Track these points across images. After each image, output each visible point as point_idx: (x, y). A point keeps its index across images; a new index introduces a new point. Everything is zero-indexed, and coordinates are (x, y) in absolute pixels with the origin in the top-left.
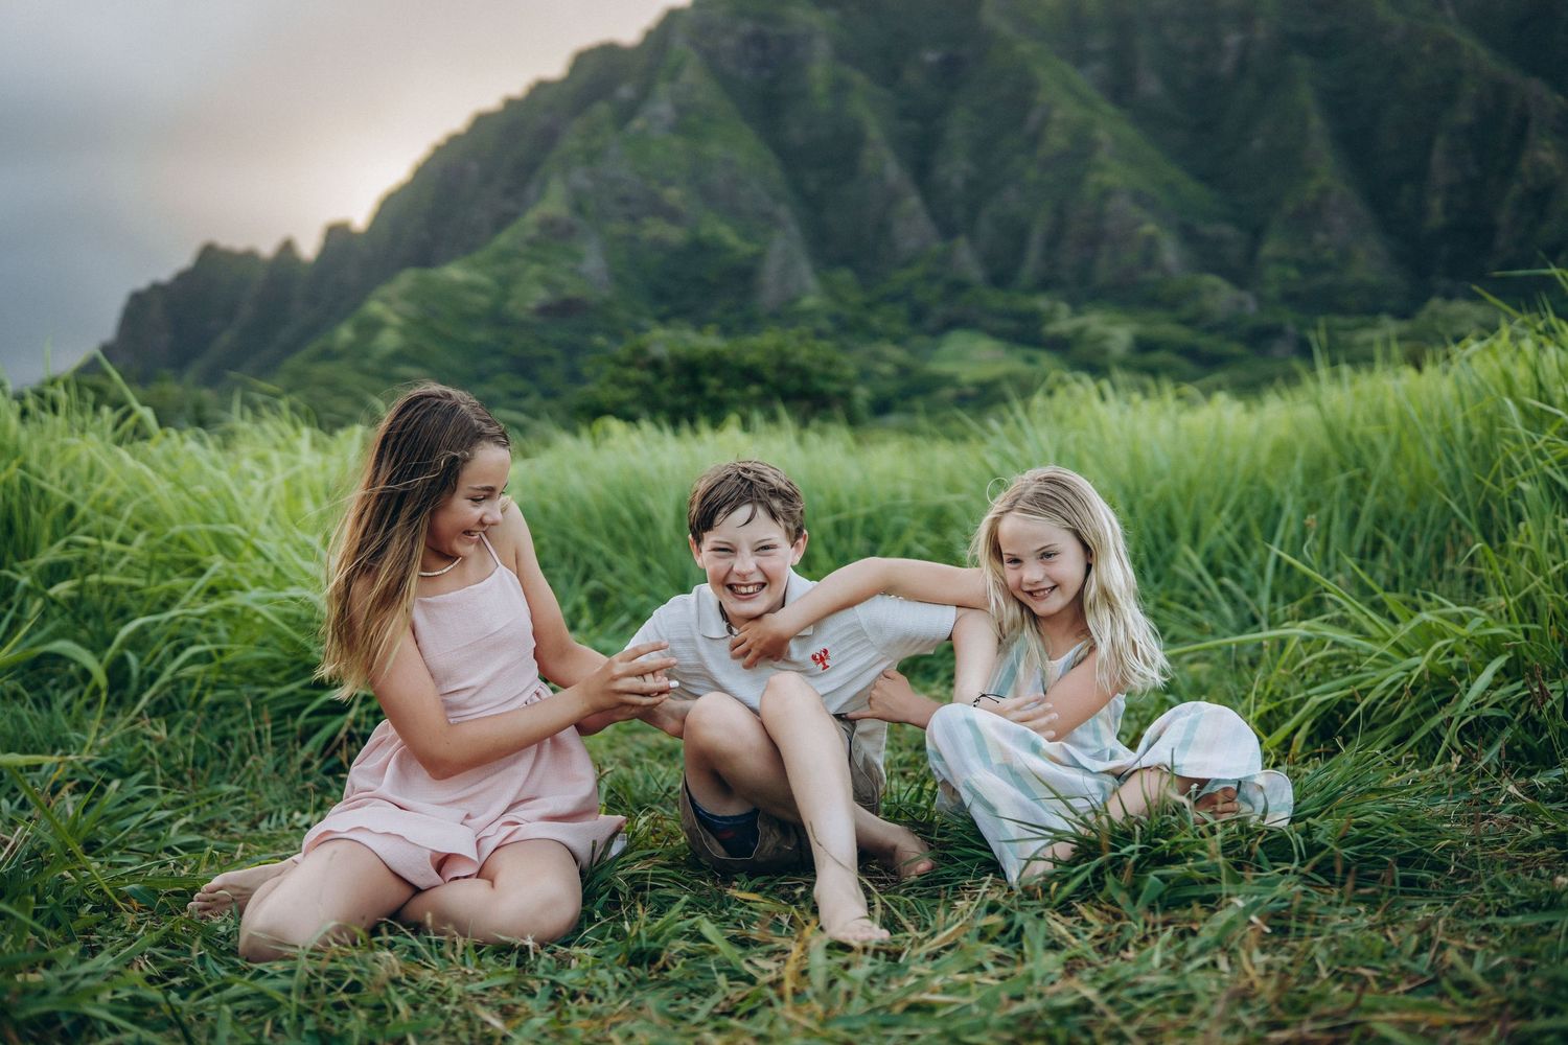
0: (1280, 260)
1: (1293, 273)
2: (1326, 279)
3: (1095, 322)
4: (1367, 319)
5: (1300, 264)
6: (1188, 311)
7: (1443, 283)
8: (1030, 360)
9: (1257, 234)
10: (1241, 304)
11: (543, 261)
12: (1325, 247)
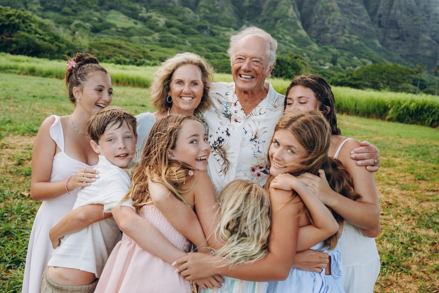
0: (205, 7)
1: (208, 11)
2: (217, 14)
3: (154, 15)
4: (228, 29)
5: (210, 9)
6: (181, 17)
7: (247, 22)
8: (136, 23)
10: (196, 18)
12: (217, 5)
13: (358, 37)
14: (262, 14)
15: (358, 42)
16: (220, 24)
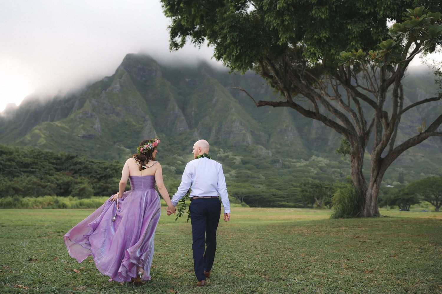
0: (276, 143)
1: (279, 147)
2: (287, 148)
3: (230, 154)
4: (298, 160)
5: (281, 144)
6: (255, 154)
7: (316, 152)
9: (270, 135)
10: (268, 153)
11: (83, 123)
12: (287, 141)
13: (422, 155)
14: (329, 144)
15: (423, 159)
16: (291, 157)
